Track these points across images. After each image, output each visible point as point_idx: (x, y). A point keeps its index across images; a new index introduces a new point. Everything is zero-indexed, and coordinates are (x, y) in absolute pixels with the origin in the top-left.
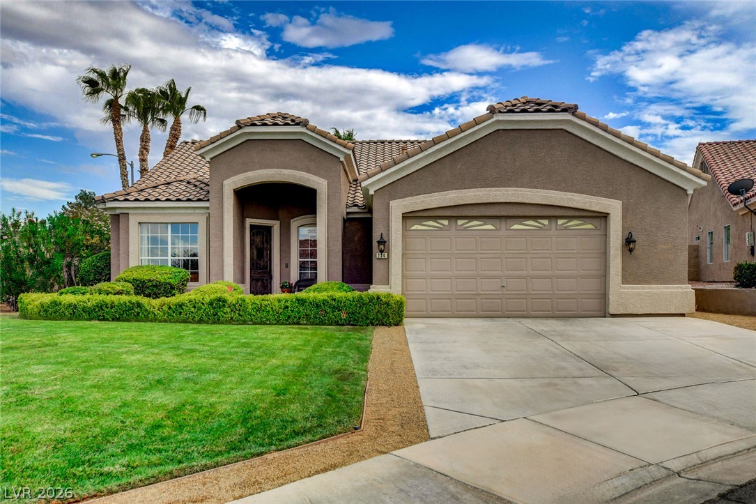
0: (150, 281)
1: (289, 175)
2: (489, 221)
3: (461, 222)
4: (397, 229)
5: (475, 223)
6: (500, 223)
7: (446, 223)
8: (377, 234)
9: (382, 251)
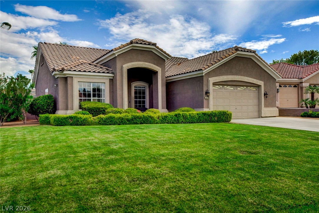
0: (102, 108)
1: (148, 65)
2: (232, 87)
3: (225, 87)
4: (211, 88)
5: (229, 87)
6: (235, 87)
7: (221, 86)
8: (205, 90)
9: (208, 96)
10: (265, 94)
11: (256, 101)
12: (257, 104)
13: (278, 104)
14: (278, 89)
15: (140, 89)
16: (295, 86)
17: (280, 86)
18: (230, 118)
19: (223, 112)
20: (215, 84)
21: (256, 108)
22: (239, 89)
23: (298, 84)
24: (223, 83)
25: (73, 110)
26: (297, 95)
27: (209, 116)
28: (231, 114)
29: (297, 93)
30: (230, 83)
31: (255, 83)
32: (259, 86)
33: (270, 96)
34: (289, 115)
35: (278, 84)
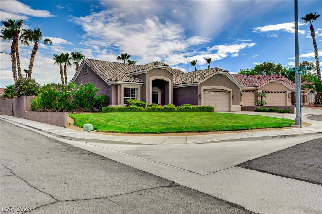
2: (214, 92)
3: (210, 92)
4: (202, 93)
5: (212, 92)
6: (215, 93)
7: (207, 92)
8: (198, 94)
9: (200, 98)
10: (233, 97)
11: (228, 101)
12: (228, 103)
13: (241, 103)
14: (242, 94)
15: (155, 92)
16: (253, 92)
17: (243, 92)
18: (214, 110)
19: (210, 107)
20: (204, 91)
21: (228, 105)
22: (217, 93)
23: (255, 91)
24: (209, 90)
25: (120, 104)
26: (254, 98)
27: (202, 109)
28: (214, 108)
29: (254, 96)
30: (213, 90)
31: (227, 90)
32: (229, 92)
33: (236, 98)
34: (248, 110)
35: (242, 90)
